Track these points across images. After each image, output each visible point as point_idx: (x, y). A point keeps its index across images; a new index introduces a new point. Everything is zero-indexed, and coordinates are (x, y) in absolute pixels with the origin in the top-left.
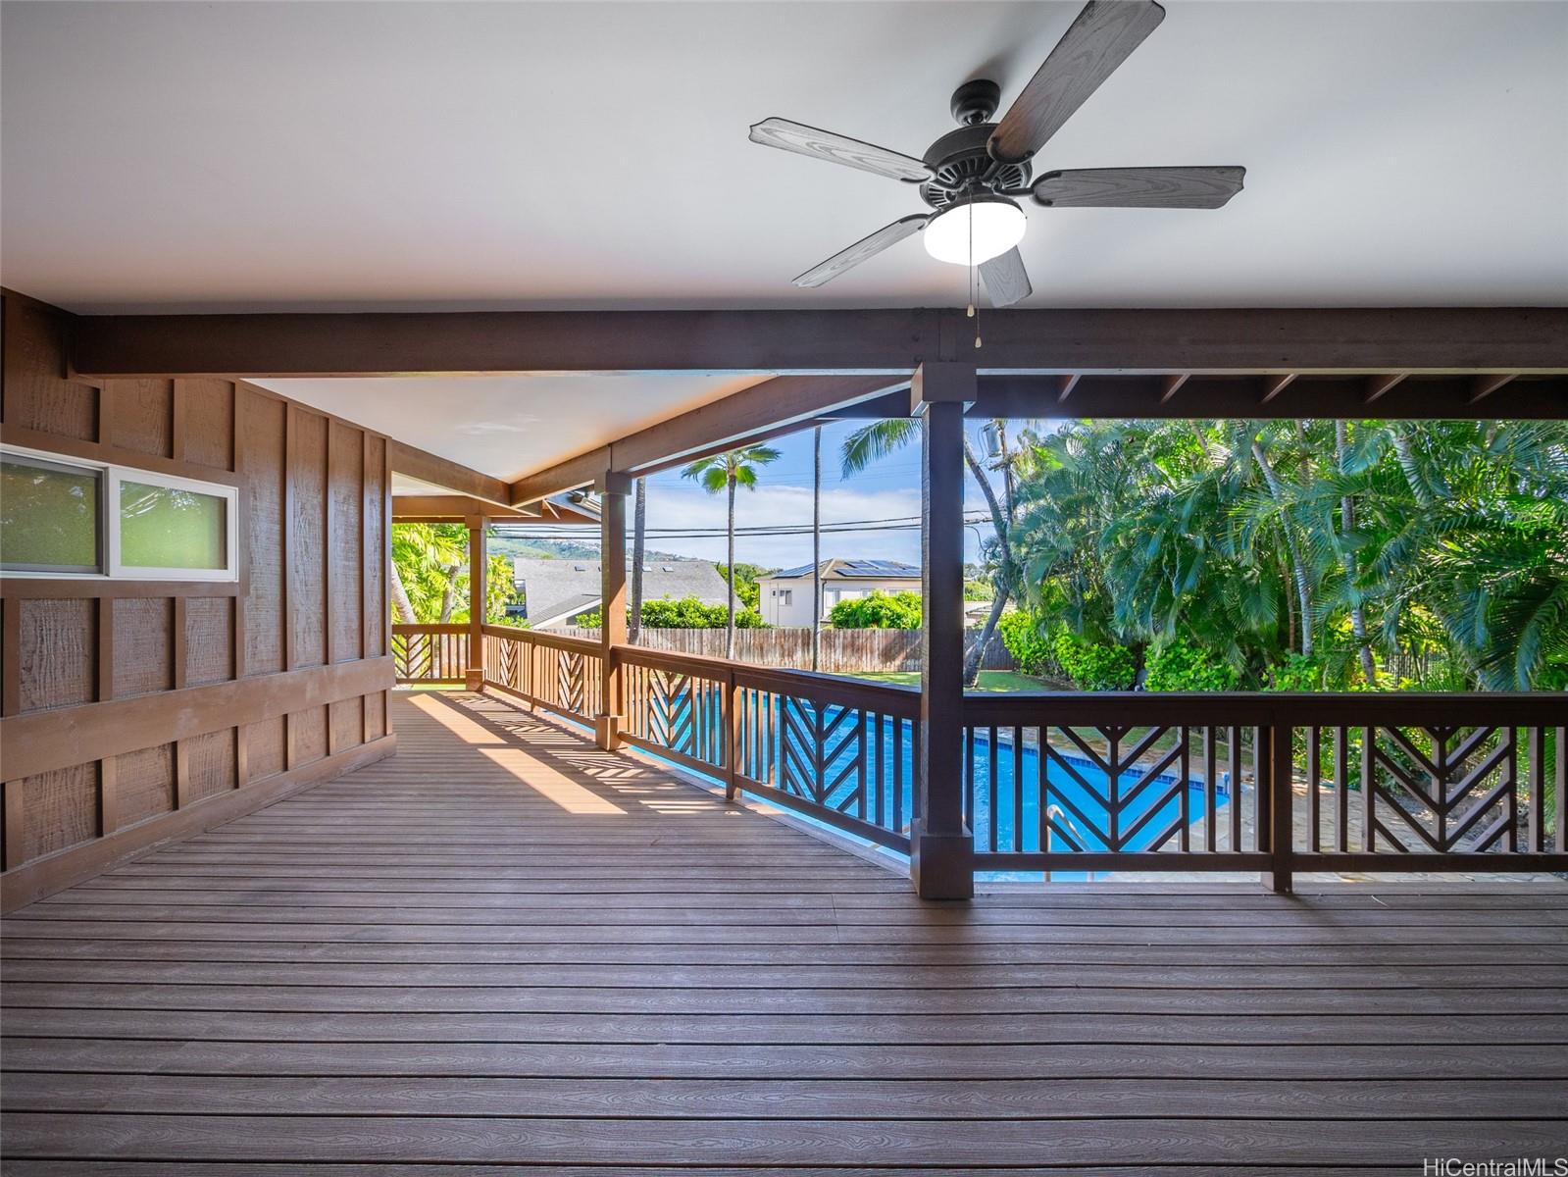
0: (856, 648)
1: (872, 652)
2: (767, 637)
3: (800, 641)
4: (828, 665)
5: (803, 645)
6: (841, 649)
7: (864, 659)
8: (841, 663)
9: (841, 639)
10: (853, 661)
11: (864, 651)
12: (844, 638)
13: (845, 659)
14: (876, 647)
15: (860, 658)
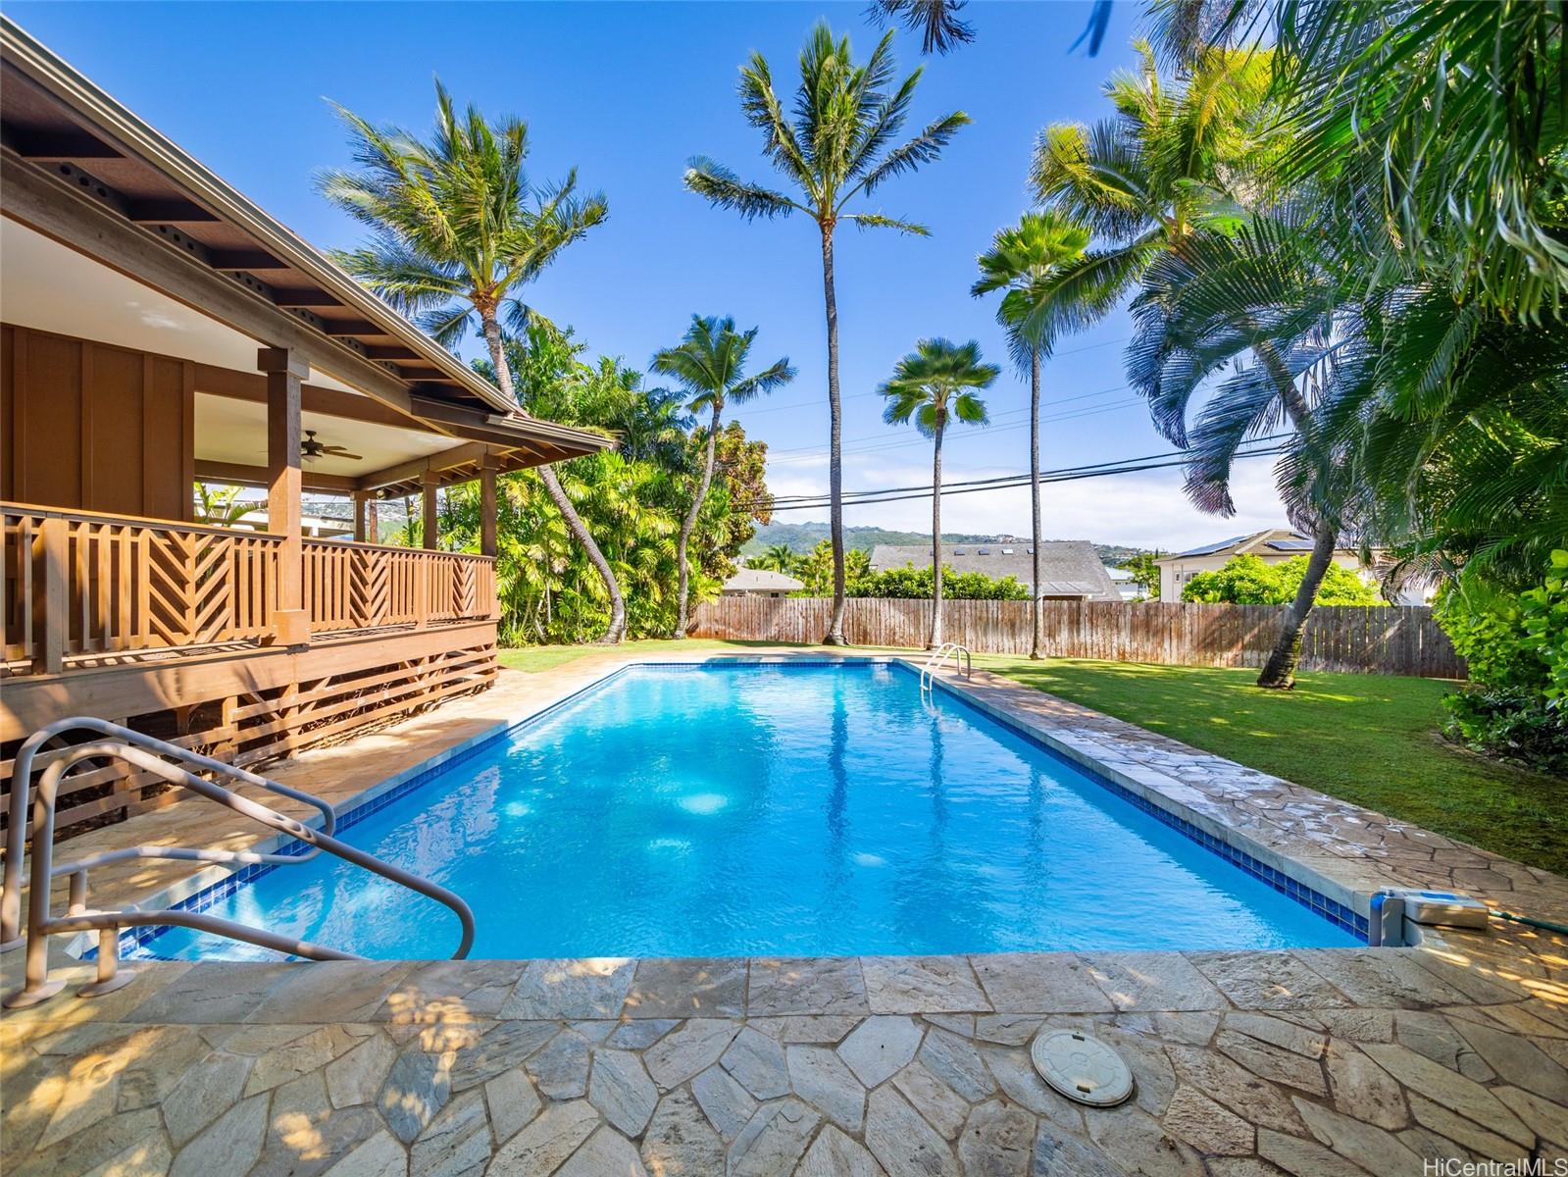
0: (1152, 628)
1: (1180, 636)
2: (1020, 610)
3: (1065, 618)
4: (1108, 652)
5: (1071, 622)
6: (1128, 631)
7: (1166, 645)
8: (1128, 649)
9: (1128, 617)
10: (1149, 647)
11: (1166, 636)
12: (1134, 615)
13: (1134, 645)
14: (1188, 629)
15: (1161, 644)
